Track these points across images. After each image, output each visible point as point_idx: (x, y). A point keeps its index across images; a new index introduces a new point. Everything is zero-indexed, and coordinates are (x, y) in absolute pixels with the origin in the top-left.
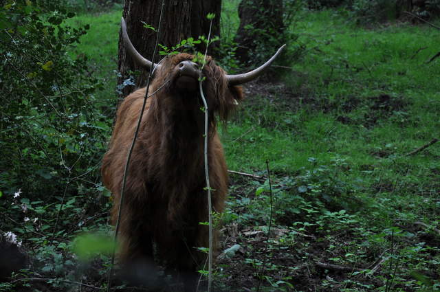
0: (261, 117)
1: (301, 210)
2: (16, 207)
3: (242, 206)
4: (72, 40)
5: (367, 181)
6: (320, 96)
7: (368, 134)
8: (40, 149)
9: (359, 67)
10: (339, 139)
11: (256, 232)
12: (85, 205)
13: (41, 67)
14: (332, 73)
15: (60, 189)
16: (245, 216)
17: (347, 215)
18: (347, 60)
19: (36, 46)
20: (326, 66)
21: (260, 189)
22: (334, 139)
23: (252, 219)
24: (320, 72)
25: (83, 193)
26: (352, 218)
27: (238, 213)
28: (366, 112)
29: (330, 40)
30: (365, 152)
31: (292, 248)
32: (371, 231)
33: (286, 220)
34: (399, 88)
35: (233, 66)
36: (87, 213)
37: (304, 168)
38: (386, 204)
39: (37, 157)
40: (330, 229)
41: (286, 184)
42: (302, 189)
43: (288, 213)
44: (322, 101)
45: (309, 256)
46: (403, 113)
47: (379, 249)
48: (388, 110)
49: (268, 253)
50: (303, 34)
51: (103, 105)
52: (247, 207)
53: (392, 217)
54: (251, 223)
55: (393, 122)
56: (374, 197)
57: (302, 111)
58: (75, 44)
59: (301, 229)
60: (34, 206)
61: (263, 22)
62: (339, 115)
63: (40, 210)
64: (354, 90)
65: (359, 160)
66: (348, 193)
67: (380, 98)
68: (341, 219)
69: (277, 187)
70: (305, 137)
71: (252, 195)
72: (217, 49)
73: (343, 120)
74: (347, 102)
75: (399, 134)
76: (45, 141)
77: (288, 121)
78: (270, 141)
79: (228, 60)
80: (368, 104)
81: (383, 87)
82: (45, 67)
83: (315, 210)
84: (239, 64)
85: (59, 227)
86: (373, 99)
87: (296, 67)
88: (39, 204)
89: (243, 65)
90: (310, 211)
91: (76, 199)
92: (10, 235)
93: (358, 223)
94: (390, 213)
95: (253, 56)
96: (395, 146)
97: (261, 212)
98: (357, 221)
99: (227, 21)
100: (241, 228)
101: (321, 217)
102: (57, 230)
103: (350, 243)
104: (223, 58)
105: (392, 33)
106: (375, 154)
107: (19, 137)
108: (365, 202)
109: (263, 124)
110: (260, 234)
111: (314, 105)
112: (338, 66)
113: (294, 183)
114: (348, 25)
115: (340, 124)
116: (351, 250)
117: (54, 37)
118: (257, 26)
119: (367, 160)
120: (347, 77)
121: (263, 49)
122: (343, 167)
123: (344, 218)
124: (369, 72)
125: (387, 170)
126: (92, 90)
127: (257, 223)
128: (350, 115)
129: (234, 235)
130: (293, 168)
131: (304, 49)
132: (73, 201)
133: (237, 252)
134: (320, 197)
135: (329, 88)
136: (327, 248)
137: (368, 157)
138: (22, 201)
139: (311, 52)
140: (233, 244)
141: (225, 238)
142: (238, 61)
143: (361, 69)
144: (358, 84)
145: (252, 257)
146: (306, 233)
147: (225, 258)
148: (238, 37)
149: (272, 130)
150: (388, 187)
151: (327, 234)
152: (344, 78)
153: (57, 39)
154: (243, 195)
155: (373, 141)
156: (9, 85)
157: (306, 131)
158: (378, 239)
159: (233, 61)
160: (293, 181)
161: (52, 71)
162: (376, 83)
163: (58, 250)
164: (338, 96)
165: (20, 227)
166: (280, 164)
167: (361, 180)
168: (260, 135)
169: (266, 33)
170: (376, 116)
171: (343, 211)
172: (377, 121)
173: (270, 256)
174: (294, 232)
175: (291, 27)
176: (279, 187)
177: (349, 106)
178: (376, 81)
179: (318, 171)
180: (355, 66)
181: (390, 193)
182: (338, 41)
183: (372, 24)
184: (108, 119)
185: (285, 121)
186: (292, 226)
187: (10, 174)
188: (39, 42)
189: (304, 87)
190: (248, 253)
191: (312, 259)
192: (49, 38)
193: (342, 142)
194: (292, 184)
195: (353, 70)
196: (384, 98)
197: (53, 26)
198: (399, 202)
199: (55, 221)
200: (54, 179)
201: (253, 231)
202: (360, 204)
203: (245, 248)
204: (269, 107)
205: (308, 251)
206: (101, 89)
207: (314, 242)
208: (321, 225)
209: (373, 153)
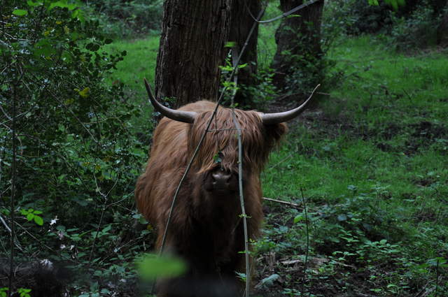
0: (298, 144)
1: (341, 239)
2: (52, 234)
3: (279, 235)
4: (109, 67)
5: (409, 210)
6: (359, 123)
7: (410, 162)
8: (76, 176)
9: (400, 93)
10: (379, 166)
11: (295, 261)
12: (121, 233)
13: (78, 94)
14: (371, 99)
15: (95, 216)
16: (283, 245)
17: (388, 245)
18: (387, 87)
19: (73, 73)
20: (365, 92)
21: (298, 217)
22: (374, 167)
23: (290, 248)
24: (359, 98)
25: (118, 220)
26: (394, 248)
27: (276, 242)
28: (407, 139)
29: (369, 66)
30: (406, 180)
31: (331, 278)
32: (413, 261)
33: (325, 249)
34: (441, 116)
35: (270, 92)
36: (122, 241)
37: (343, 196)
38: (429, 233)
39: (72, 184)
40: (370, 259)
41: (325, 212)
42: (341, 218)
43: (328, 242)
44: (361, 128)
45: (349, 287)
46: (445, 141)
47: (422, 281)
48: (429, 138)
49: (307, 283)
50: (341, 61)
51: (138, 131)
52: (285, 235)
53: (435, 247)
54: (289, 252)
55: (435, 150)
56: (416, 226)
57: (341, 138)
58: (112, 70)
59: (341, 259)
60: (69, 233)
61: (300, 48)
62: (379, 142)
63: (76, 237)
64: (394, 117)
65: (400, 188)
66: (390, 222)
67: (421, 125)
68: (382, 249)
69: (316, 216)
70: (344, 164)
71: (290, 223)
72: (253, 75)
73: (382, 147)
74: (387, 129)
75: (441, 162)
76: (81, 168)
77: (327, 148)
78: (308, 168)
79: (265, 87)
80: (409, 131)
81: (424, 114)
82: (82, 93)
83: (355, 239)
84: (275, 90)
85: (95, 255)
86: (414, 126)
87: (334, 94)
88: (75, 232)
89: (280, 91)
90: (350, 240)
91: (112, 226)
92: (46, 262)
93: (400, 253)
94: (433, 243)
95: (289, 82)
96: (437, 175)
97: (300, 241)
98: (398, 251)
99: (264, 47)
100: (279, 257)
101: (361, 247)
102: (93, 258)
103: (392, 273)
104: (259, 84)
105: (433, 59)
106: (417, 182)
107: (55, 164)
108: (407, 232)
109: (301, 151)
110: (299, 263)
111: (352, 132)
112: (377, 93)
113: (334, 211)
114: (387, 51)
115: (380, 151)
116: (393, 281)
117: (92, 64)
118: (295, 52)
119: (408, 189)
120: (386, 103)
121: (301, 75)
122: (384, 195)
123: (385, 248)
124: (410, 98)
125: (430, 199)
126: (128, 117)
127: (295, 252)
128: (390, 142)
129: (272, 264)
130: (332, 196)
131: (342, 75)
132: (109, 228)
133: (276, 282)
134: (360, 226)
135: (368, 115)
136: (368, 278)
137: (410, 185)
138: (58, 228)
139: (349, 79)
140: (271, 274)
141: (263, 267)
142: (275, 88)
143: (401, 96)
144: (398, 111)
145: (290, 287)
146: (346, 263)
147: (263, 287)
148: (275, 62)
149: (310, 157)
150: (431, 216)
151: (368, 264)
152: (383, 104)
153: (94, 65)
154: (281, 223)
155: (414, 169)
156: (46, 112)
157: (344, 158)
158: (421, 270)
159: (270, 87)
160: (332, 209)
161: (89, 98)
162: (417, 110)
163: (93, 278)
164: (377, 123)
165: (56, 254)
166: (319, 192)
167: (403, 209)
168: (298, 162)
169: (303, 59)
170: (417, 144)
171: (385, 241)
172: (419, 149)
173: (309, 286)
174: (334, 262)
175: (329, 53)
176: (318, 215)
177: (389, 133)
178: (417, 108)
179: (358, 199)
180: (395, 92)
181: (433, 223)
182: (377, 67)
183: (412, 50)
184: (143, 145)
185: (323, 148)
186: (331, 255)
187: (46, 201)
188: (76, 69)
189: (342, 113)
190: (287, 283)
191: (352, 289)
192: (86, 65)
193: (382, 170)
194: (331, 212)
195: (393, 96)
196: (426, 125)
197: (91, 53)
198: (443, 232)
199: (90, 249)
200: (90, 205)
201: (291, 260)
202: (401, 233)
203: (283, 278)
204: (307, 134)
205: (348, 281)
206: (138, 115)
207: (354, 272)
208: (362, 254)
209: (415, 182)
